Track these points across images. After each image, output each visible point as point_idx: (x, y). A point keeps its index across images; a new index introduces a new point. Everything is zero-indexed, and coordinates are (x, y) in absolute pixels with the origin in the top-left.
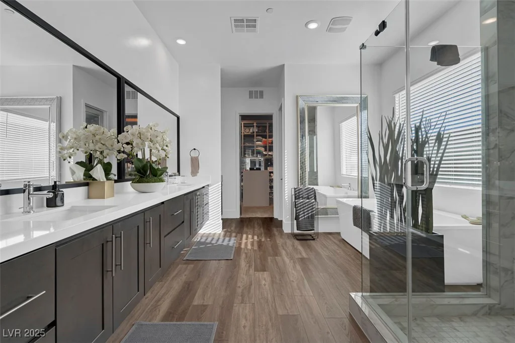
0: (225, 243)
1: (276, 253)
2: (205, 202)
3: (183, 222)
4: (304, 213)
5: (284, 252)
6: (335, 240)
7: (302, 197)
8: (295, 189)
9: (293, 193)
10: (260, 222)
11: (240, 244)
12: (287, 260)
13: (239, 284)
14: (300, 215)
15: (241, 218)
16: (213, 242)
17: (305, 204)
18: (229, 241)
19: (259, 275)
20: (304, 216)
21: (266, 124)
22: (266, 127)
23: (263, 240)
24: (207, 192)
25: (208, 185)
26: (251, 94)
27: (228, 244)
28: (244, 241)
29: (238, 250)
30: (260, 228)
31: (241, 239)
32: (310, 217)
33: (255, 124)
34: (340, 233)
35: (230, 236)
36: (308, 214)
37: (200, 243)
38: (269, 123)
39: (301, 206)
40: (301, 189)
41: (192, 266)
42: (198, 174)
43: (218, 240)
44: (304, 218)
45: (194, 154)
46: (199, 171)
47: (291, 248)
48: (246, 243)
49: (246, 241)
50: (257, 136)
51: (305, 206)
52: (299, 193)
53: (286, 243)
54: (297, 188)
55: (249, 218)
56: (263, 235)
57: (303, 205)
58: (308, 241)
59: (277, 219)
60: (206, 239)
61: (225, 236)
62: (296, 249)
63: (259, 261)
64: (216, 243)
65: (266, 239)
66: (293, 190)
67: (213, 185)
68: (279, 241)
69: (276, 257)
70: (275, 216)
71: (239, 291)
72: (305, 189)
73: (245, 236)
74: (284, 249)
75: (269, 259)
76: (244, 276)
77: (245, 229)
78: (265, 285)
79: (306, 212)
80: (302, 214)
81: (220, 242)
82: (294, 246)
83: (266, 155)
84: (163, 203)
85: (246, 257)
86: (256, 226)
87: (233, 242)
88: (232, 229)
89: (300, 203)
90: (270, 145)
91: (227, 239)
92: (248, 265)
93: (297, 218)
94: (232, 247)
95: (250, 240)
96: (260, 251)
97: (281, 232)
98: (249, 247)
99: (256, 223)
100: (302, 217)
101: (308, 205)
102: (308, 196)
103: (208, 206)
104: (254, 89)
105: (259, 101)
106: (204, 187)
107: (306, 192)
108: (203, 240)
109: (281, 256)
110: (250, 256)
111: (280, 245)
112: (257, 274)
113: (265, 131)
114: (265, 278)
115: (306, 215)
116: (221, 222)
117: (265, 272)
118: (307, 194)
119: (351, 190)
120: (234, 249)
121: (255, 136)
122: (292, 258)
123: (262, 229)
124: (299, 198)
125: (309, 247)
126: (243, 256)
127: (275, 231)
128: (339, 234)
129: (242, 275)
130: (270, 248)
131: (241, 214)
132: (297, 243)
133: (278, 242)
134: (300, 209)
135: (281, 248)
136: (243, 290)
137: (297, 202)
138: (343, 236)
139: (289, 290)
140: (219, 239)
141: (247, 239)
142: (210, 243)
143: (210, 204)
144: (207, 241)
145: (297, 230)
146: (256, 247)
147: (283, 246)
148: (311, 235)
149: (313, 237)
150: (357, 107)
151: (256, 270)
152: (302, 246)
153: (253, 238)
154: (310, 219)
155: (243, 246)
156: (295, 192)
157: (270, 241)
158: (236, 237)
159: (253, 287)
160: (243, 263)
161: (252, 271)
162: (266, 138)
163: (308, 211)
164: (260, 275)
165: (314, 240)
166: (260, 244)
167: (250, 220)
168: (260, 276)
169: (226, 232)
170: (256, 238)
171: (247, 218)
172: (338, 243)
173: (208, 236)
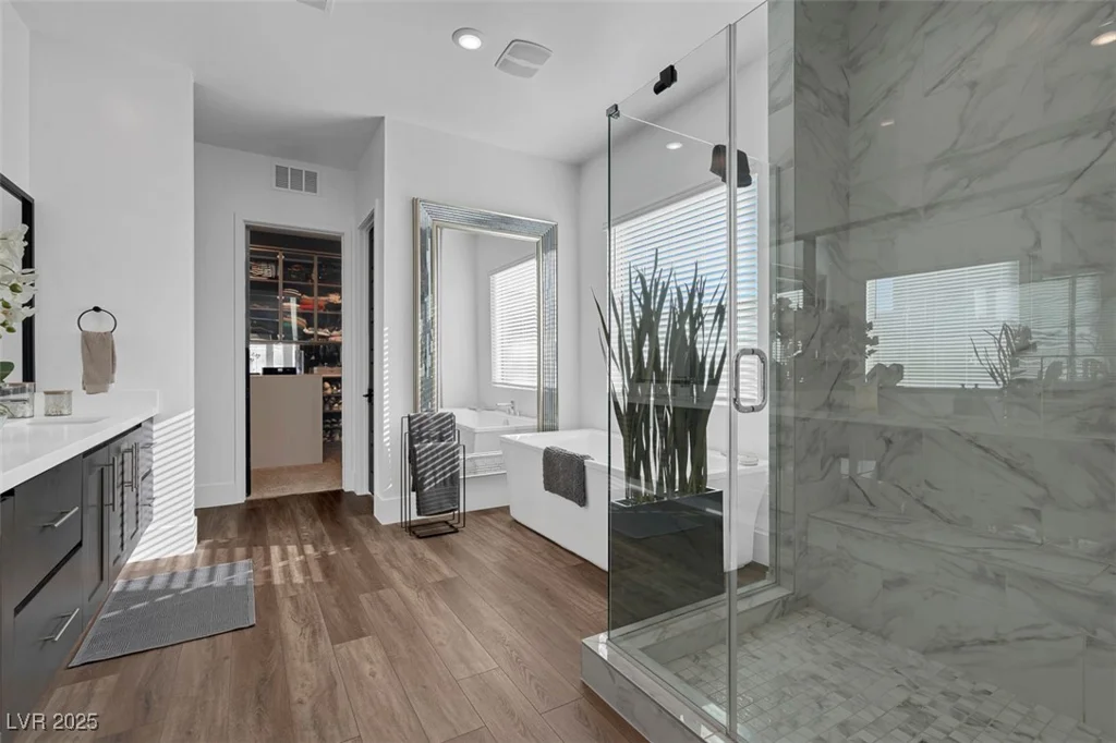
0: (219, 582)
1: (377, 582)
2: (142, 471)
3: (80, 544)
4: (434, 473)
5: (396, 576)
6: (499, 526)
7: (428, 436)
8: (410, 418)
9: (406, 430)
10: (310, 506)
11: (269, 574)
12: (411, 595)
13: (296, 695)
14: (425, 479)
15: (248, 502)
16: (178, 584)
17: (437, 451)
18: (232, 571)
19: (349, 653)
20: (435, 480)
21: (312, 259)
22: (311, 266)
23: (332, 553)
24: (149, 440)
25: (151, 420)
26: (282, 177)
27: (230, 584)
28: (277, 565)
29: (266, 594)
30: (314, 520)
31: (267, 560)
32: (448, 483)
33: (281, 257)
34: (508, 508)
35: (231, 559)
36: (444, 474)
37: (125, 597)
38: (319, 259)
39: (426, 458)
40: (425, 417)
41: (112, 679)
42: (112, 386)
43: (191, 578)
44: (435, 486)
45: (93, 324)
46: (116, 376)
47: (409, 561)
48: (286, 572)
49: (281, 564)
50: (285, 286)
51: (438, 458)
52: (420, 427)
53: (393, 550)
54: (415, 417)
55: (275, 500)
56: (327, 539)
57: (432, 454)
58: (444, 537)
59: (352, 493)
60: (150, 581)
61: (212, 560)
62: (422, 561)
63: (336, 611)
64: (188, 586)
65: (339, 549)
66: (406, 421)
67: (170, 417)
68: (376, 548)
69: (380, 592)
70: (347, 488)
71: (303, 713)
72: (435, 419)
73: (275, 550)
74: (393, 567)
75: (364, 599)
76: (307, 666)
77: (271, 532)
78: (373, 674)
79: (440, 470)
80: (430, 476)
81: (201, 581)
82: (415, 555)
83: (312, 336)
84: (10, 493)
85: (297, 607)
86: (301, 519)
87: (243, 572)
88: (230, 535)
89: (426, 451)
90: (322, 311)
91: (222, 568)
92: (308, 631)
93: (417, 486)
94: (244, 588)
95: (295, 560)
96: (330, 583)
97: (373, 523)
98: (298, 578)
99: (298, 511)
100: (430, 483)
101: (443, 455)
102: (441, 434)
103: (151, 482)
104: (291, 164)
105: (303, 197)
106: (139, 426)
107: (436, 424)
108: (137, 585)
109: (391, 585)
110: (309, 603)
111: (379, 558)
112: (342, 649)
113: (308, 278)
114: (366, 654)
115: (440, 476)
116: (194, 520)
117: (364, 639)
118: (440, 429)
119: (515, 414)
120: (252, 594)
121: (281, 286)
122: (420, 586)
123: (319, 524)
124: (421, 439)
125: (450, 550)
126: (286, 608)
127: (356, 523)
128: (506, 510)
129: (298, 663)
130: (359, 573)
131: (248, 492)
132: (419, 545)
133: (373, 551)
134: (426, 465)
135: (385, 567)
136: (314, 709)
137: (419, 448)
138: (516, 514)
139: (438, 668)
140: (193, 572)
141: (285, 555)
142: (166, 590)
143: (155, 473)
144: (152, 587)
145: (419, 513)
146: (318, 576)
147: (388, 561)
148: (446, 522)
149: (451, 526)
150: (538, 243)
151: (337, 639)
152: (435, 550)
153: (301, 552)
154: (449, 486)
155: (278, 579)
156: (410, 426)
157: (351, 551)
158: (249, 556)
159: (340, 689)
160: (291, 629)
161: (325, 644)
162: (311, 295)
163: (444, 468)
164: (350, 648)
165: (456, 531)
166: (326, 564)
167: (279, 504)
168: (354, 653)
169: (212, 548)
170: (309, 549)
171: (270, 500)
172: (508, 530)
173: (153, 567)
